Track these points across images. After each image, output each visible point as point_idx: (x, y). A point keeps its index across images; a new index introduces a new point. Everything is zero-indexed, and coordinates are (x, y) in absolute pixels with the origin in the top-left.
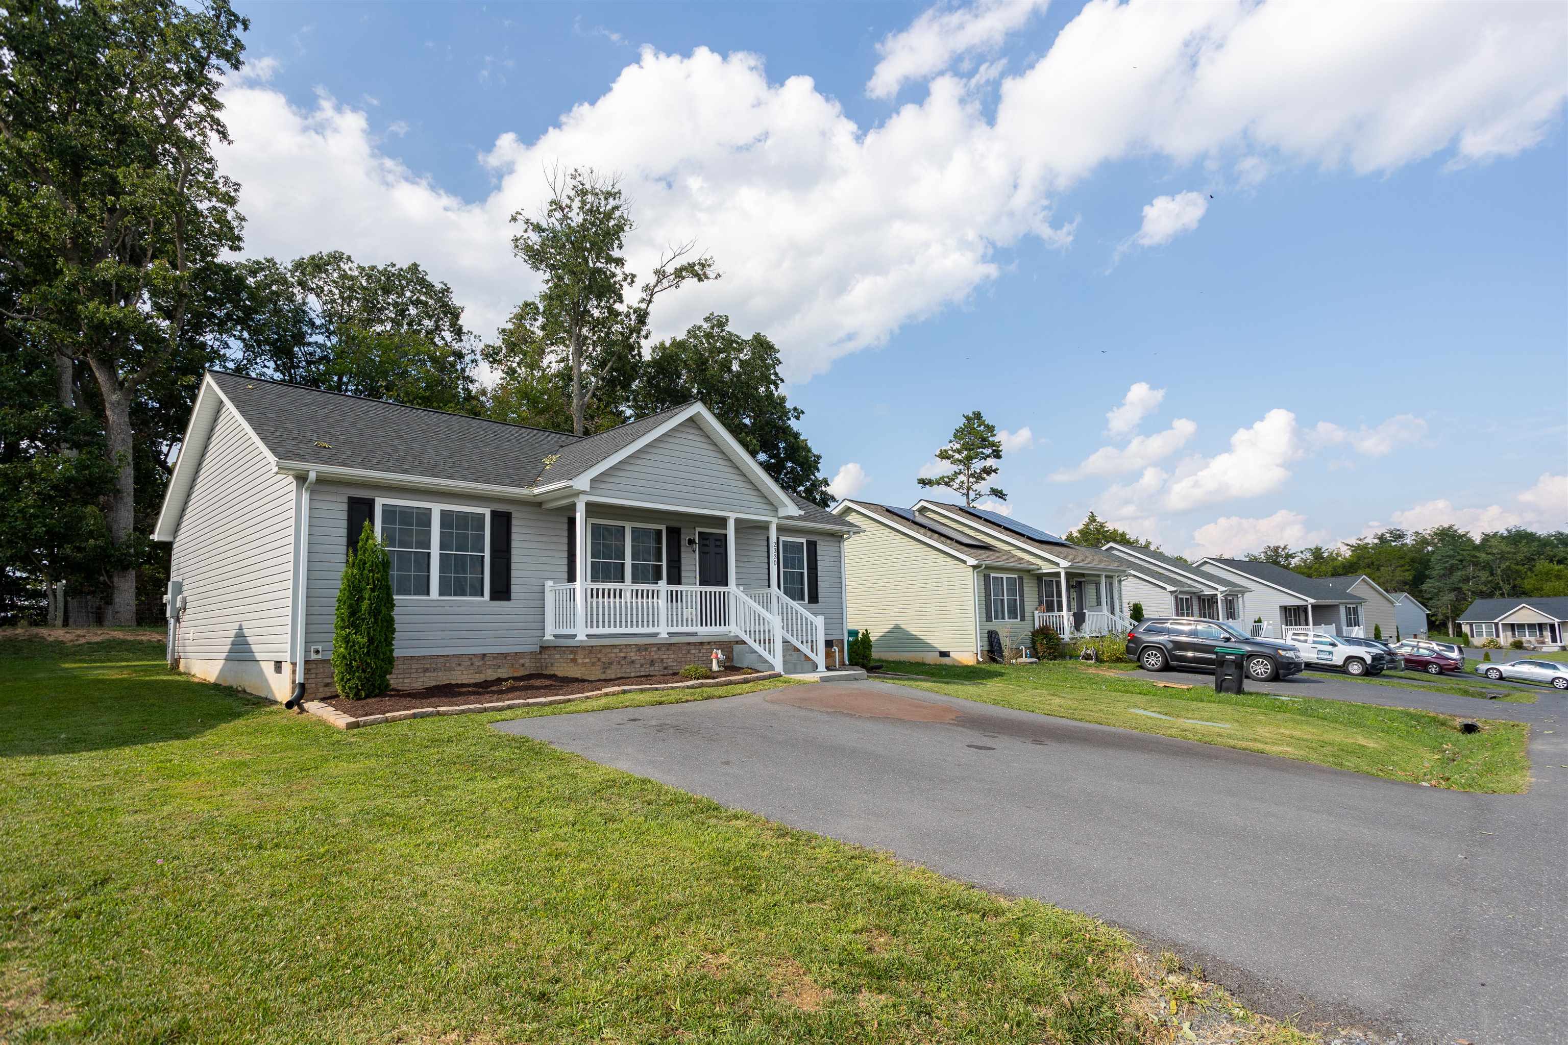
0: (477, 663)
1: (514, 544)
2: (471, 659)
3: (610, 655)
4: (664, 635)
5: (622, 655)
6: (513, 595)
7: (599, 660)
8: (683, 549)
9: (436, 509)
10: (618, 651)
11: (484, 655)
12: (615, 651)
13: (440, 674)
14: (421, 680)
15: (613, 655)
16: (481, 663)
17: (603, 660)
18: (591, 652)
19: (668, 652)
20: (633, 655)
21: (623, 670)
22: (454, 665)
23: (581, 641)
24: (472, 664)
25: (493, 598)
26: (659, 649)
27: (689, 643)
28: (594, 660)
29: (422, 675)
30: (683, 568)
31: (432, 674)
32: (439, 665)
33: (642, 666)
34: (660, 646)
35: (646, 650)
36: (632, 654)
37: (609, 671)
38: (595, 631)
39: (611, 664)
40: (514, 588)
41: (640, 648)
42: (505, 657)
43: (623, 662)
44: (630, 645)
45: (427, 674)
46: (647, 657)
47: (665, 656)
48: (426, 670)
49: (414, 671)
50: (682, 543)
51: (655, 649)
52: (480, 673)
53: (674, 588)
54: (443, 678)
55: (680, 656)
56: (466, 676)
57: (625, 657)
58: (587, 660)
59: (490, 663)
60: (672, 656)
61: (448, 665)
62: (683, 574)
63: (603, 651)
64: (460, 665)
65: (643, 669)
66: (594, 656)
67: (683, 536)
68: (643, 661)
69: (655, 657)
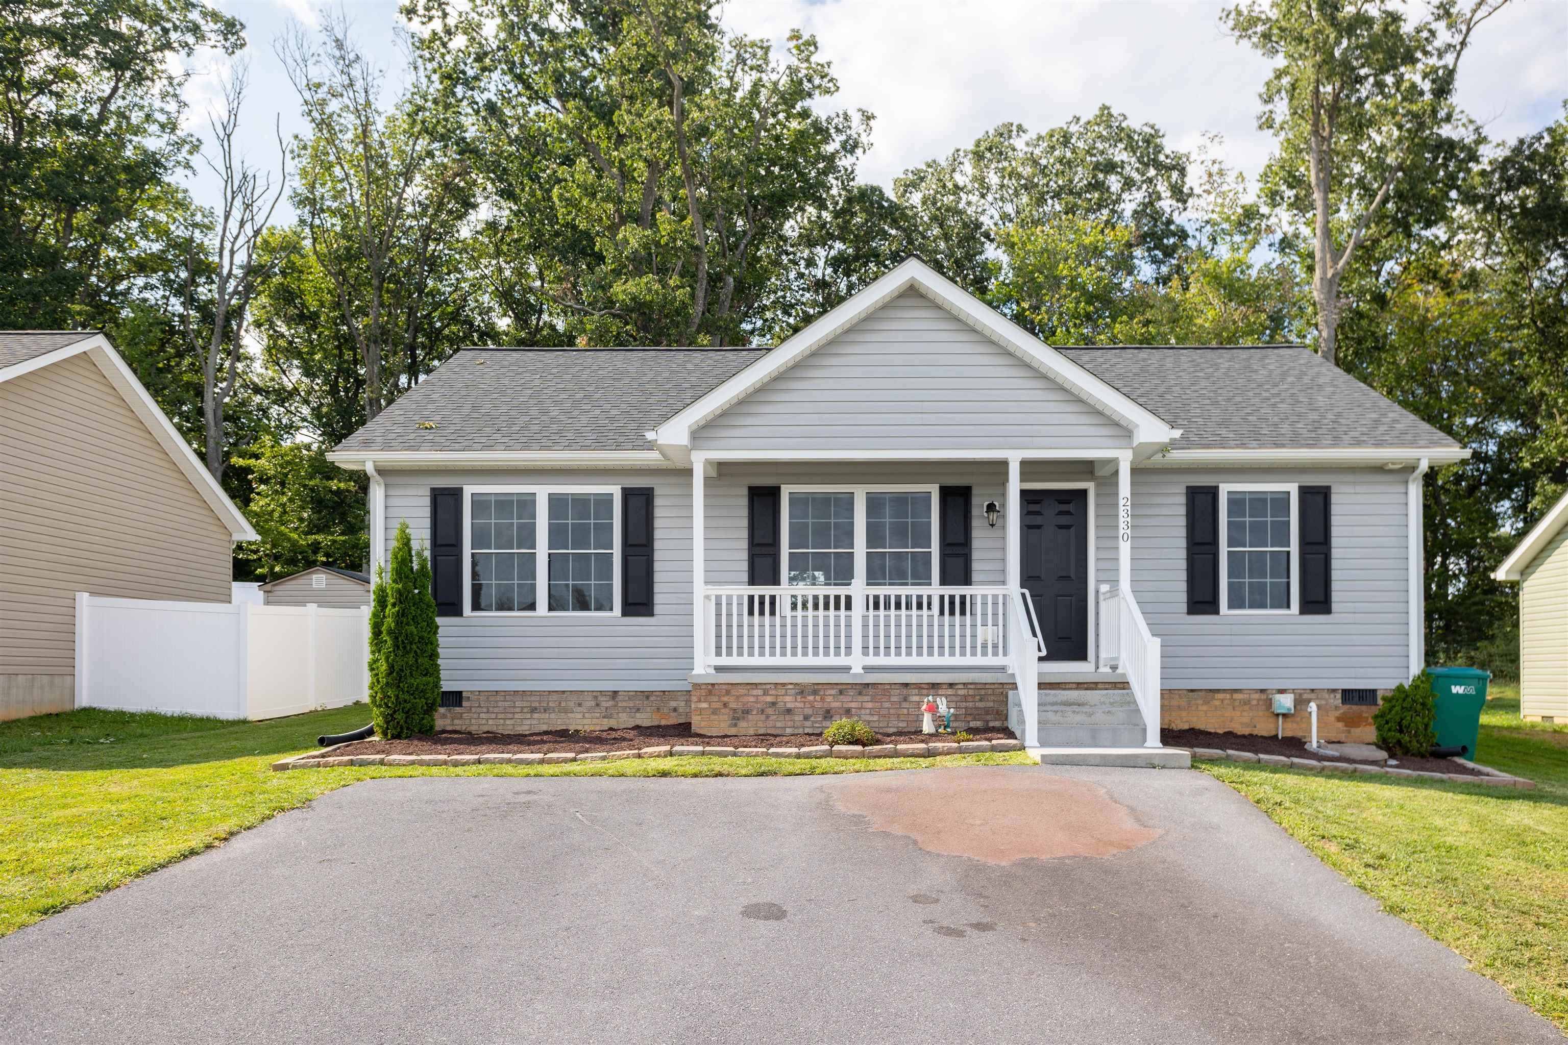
0: (604, 704)
1: (658, 534)
2: (596, 697)
3: (746, 699)
4: (857, 669)
5: (769, 699)
6: (657, 609)
7: (725, 705)
8: (975, 523)
9: (542, 493)
10: (760, 692)
11: (615, 692)
12: (755, 692)
13: (553, 716)
14: (528, 722)
15: (752, 699)
16: (611, 703)
17: (733, 705)
18: (710, 693)
19: (860, 698)
20: (789, 701)
21: (771, 724)
22: (571, 704)
23: (699, 675)
24: (597, 705)
25: (625, 613)
26: (841, 692)
27: (906, 685)
28: (715, 705)
29: (529, 716)
30: (975, 555)
31: (543, 716)
32: (551, 704)
33: (806, 718)
34: (842, 689)
35: (815, 692)
36: (788, 699)
37: (742, 724)
38: (724, 661)
39: (747, 712)
40: (658, 599)
41: (801, 690)
42: (648, 697)
43: (770, 711)
44: (784, 685)
45: (536, 716)
46: (818, 705)
47: (853, 705)
48: (533, 710)
49: (518, 710)
50: (975, 512)
51: (833, 692)
52: (609, 717)
53: (957, 591)
54: (558, 722)
55: (887, 705)
56: (589, 721)
57: (774, 704)
58: (704, 705)
59: (624, 704)
60: (870, 705)
61: (563, 704)
62: (975, 566)
63: (733, 692)
64: (580, 705)
65: (808, 724)
66: (715, 699)
67: (975, 501)
68: (808, 711)
69: (834, 705)
